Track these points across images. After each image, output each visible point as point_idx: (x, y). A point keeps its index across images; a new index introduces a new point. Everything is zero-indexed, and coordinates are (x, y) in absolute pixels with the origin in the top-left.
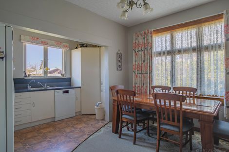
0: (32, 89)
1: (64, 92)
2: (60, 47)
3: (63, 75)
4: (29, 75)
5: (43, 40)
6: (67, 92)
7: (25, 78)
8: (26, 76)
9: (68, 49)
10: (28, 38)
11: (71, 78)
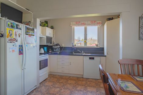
0: (74, 54)
1: (90, 58)
2: (94, 25)
3: (97, 45)
4: (75, 45)
5: (82, 22)
6: (93, 58)
7: (73, 47)
8: (73, 46)
9: (101, 25)
10: (74, 23)
11: (103, 48)
